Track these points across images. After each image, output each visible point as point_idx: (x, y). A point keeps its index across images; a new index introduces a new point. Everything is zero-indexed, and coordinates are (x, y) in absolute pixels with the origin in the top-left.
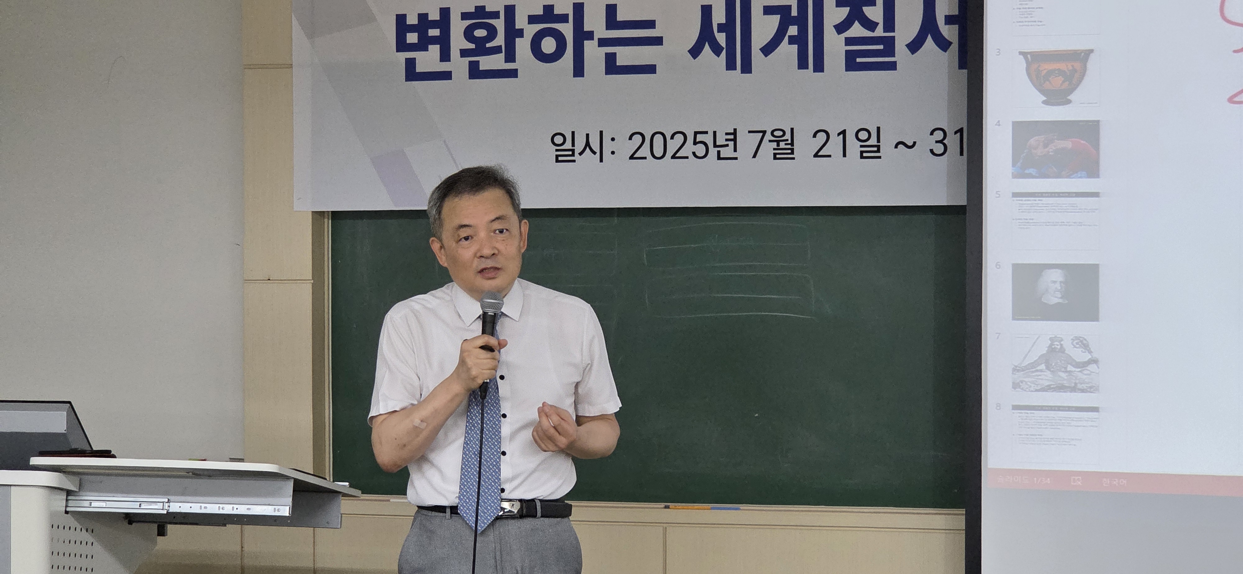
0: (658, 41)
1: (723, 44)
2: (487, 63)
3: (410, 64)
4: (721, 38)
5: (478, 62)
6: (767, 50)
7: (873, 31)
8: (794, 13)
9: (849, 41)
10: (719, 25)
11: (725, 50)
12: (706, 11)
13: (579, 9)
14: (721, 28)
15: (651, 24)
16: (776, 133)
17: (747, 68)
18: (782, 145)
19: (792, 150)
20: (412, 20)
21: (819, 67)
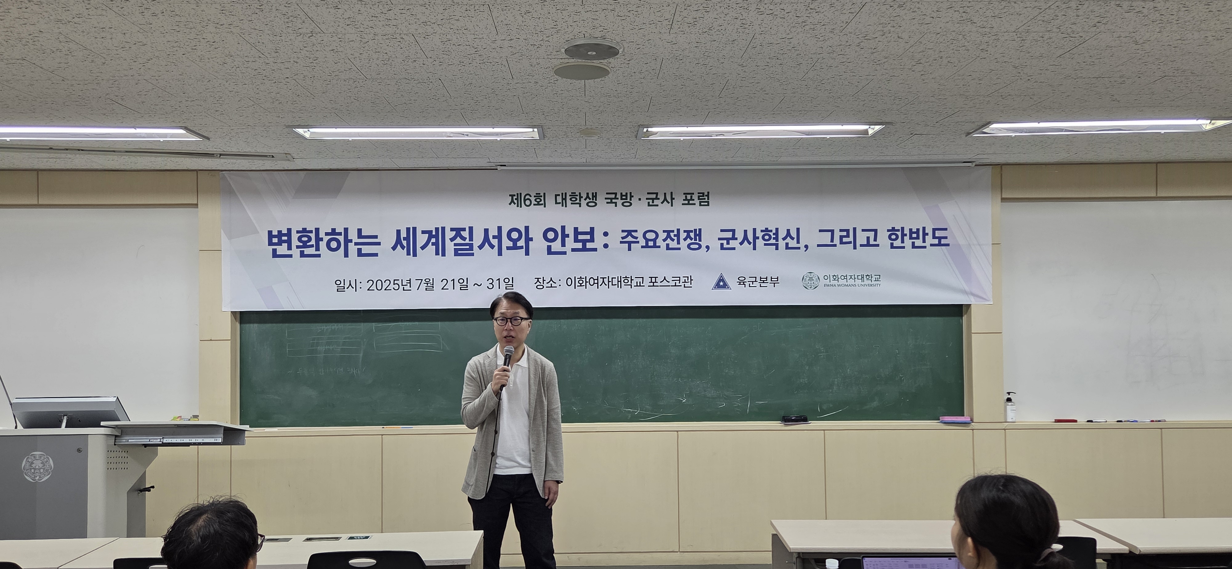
0: (379, 244)
1: (405, 245)
2: (307, 251)
3: (274, 251)
4: (405, 243)
5: (304, 251)
6: (423, 248)
7: (465, 241)
8: (434, 233)
9: (455, 245)
10: (403, 238)
11: (406, 248)
12: (398, 232)
13: (346, 230)
14: (404, 239)
15: (376, 237)
16: (426, 280)
17: (415, 255)
18: (429, 285)
19: (433, 287)
20: (275, 233)
21: (444, 254)
